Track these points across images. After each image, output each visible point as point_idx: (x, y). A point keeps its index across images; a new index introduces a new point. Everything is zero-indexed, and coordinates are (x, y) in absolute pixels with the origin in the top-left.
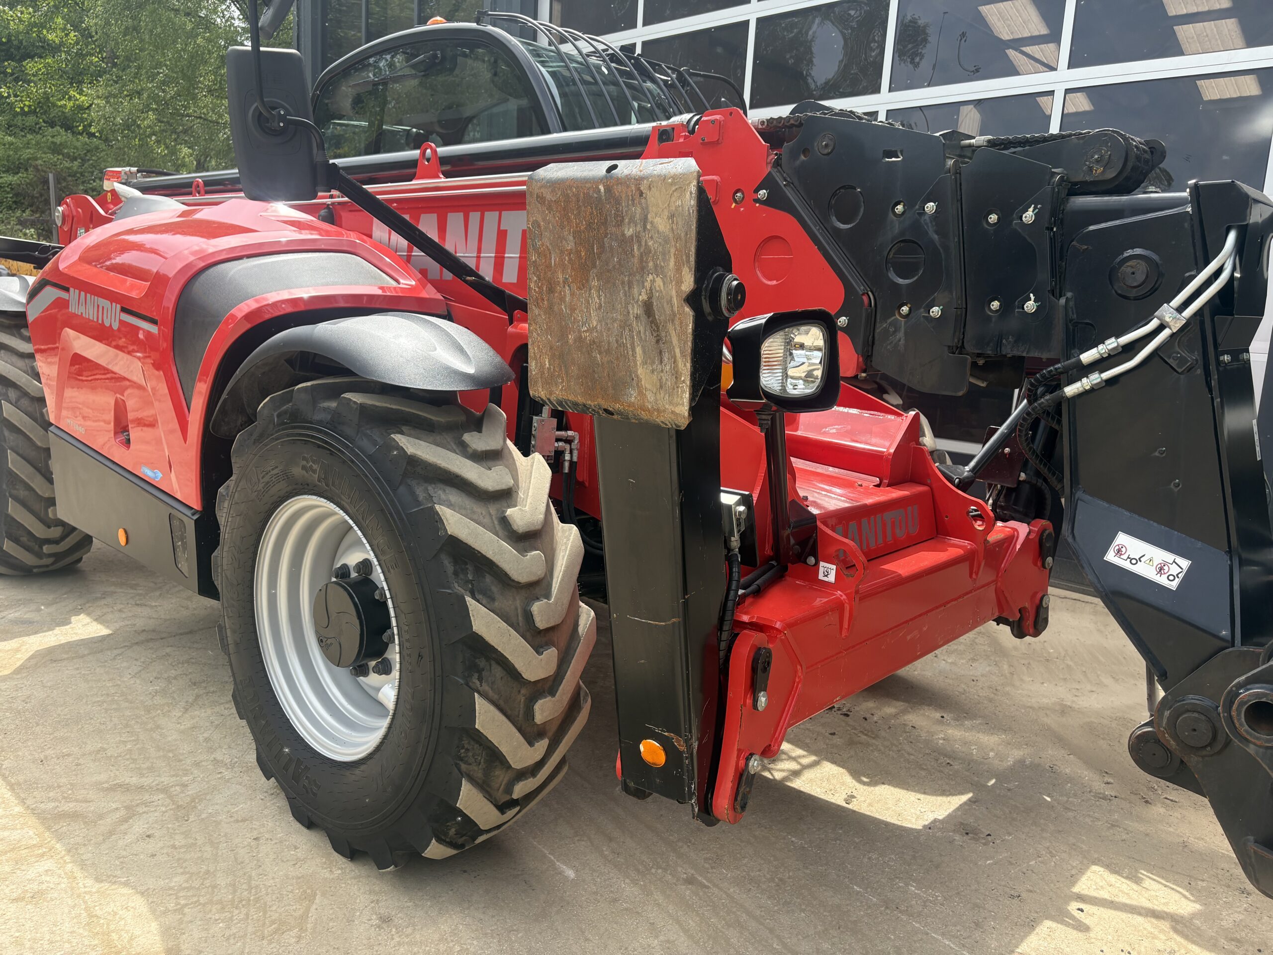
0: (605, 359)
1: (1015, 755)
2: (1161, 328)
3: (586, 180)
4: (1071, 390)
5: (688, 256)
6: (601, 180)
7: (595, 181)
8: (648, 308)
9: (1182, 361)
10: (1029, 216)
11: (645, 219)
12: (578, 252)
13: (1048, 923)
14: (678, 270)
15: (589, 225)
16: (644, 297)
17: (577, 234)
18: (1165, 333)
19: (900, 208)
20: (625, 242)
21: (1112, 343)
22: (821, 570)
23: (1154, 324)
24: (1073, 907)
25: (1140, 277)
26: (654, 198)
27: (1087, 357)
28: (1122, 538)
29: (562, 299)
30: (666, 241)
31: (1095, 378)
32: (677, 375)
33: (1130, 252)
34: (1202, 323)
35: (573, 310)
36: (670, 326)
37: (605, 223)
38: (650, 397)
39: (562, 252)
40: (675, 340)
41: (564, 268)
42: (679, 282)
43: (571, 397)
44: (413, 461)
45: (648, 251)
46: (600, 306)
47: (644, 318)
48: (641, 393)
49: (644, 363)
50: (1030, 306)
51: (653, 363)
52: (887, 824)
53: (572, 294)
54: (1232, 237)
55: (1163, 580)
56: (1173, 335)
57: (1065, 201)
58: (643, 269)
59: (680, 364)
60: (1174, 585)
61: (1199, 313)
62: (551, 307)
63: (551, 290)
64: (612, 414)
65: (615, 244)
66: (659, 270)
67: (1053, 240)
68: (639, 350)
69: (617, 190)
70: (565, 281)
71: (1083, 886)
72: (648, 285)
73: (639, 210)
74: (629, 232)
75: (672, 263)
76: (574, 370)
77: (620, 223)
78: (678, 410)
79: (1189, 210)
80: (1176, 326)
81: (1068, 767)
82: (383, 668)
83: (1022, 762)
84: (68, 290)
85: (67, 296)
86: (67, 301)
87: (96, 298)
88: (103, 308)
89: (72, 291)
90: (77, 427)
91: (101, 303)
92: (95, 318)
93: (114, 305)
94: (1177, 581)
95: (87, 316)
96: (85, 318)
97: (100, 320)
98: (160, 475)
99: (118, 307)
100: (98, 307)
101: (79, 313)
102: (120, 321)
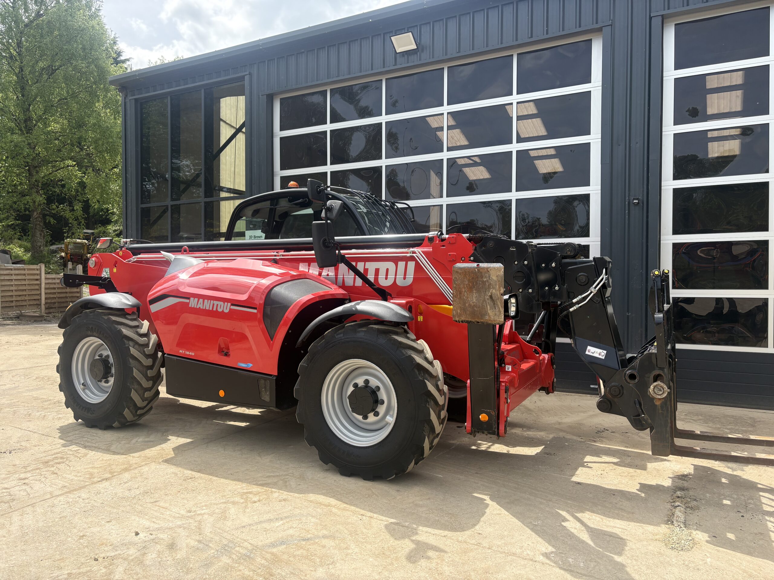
0: (478, 309)
1: (551, 436)
2: (591, 292)
3: (471, 268)
4: (571, 310)
5: (502, 285)
6: (476, 268)
7: (474, 268)
8: (491, 297)
9: (597, 300)
10: (553, 265)
11: (490, 277)
12: (469, 285)
13: (580, 468)
14: (499, 288)
15: (473, 278)
16: (490, 294)
17: (469, 280)
18: (592, 294)
19: (516, 263)
20: (484, 282)
21: (580, 297)
22: (506, 368)
23: (589, 292)
24: (586, 464)
25: (584, 280)
26: (492, 273)
27: (575, 301)
28: (589, 348)
29: (464, 295)
30: (496, 281)
31: (577, 306)
32: (500, 312)
33: (580, 274)
34: (600, 291)
35: (468, 298)
36: (498, 301)
37: (478, 278)
38: (492, 317)
39: (464, 284)
40: (499, 304)
41: (465, 288)
42: (500, 291)
43: (467, 319)
45: (490, 284)
46: (476, 297)
47: (490, 299)
48: (489, 316)
49: (490, 309)
50: (557, 288)
51: (493, 309)
53: (467, 294)
54: (604, 270)
55: (600, 357)
56: (594, 295)
57: (561, 261)
58: (489, 288)
59: (501, 309)
61: (600, 288)
62: (460, 297)
63: (460, 293)
64: (479, 322)
65: (480, 282)
66: (494, 288)
67: (560, 271)
68: (488, 307)
69: (481, 271)
70: (465, 291)
71: (585, 460)
72: (491, 291)
73: (488, 275)
74: (485, 280)
75: (498, 286)
76: (468, 312)
77: (482, 277)
78: (500, 320)
79: (593, 263)
80: (595, 292)
81: (569, 436)
82: (376, 414)
83: (554, 437)
84: (189, 298)
85: (187, 301)
86: (188, 303)
87: (212, 301)
88: (217, 305)
89: (192, 299)
90: (188, 353)
91: (216, 303)
92: (211, 309)
93: (226, 303)
94: (604, 357)
95: (204, 308)
96: (203, 309)
97: (215, 309)
98: (251, 365)
99: (229, 304)
100: (213, 304)
101: (198, 307)
102: (230, 309)
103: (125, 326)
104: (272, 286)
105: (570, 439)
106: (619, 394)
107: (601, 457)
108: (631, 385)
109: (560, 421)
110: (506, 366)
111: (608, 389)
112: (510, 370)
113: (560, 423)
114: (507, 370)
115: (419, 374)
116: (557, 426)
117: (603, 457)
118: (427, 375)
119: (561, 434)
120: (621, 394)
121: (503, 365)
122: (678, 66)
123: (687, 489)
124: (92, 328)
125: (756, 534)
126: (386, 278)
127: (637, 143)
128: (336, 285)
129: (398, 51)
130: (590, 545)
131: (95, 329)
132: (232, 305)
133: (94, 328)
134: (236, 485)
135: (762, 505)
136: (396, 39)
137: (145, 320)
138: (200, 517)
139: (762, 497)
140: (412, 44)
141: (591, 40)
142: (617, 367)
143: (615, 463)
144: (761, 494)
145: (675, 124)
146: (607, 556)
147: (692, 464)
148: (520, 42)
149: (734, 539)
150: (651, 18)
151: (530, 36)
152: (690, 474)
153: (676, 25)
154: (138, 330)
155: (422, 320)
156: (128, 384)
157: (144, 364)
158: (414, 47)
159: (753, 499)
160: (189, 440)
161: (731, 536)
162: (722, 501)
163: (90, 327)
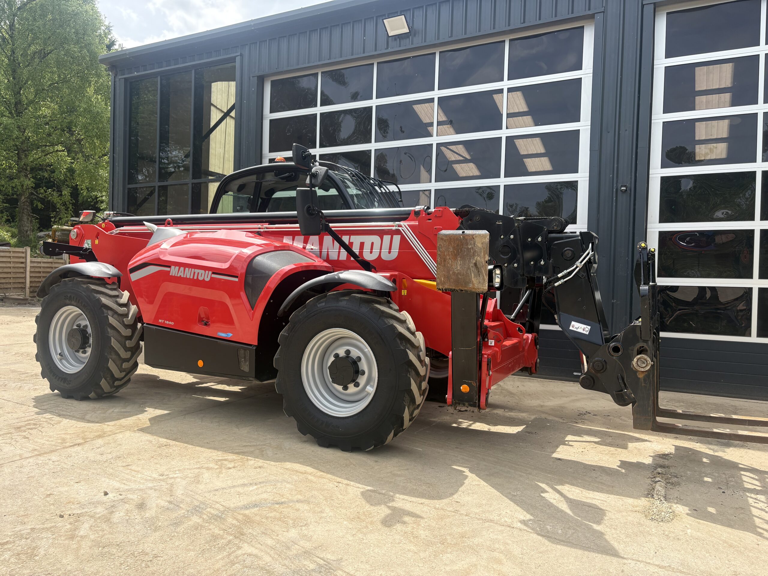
0: (462, 277)
1: (533, 417)
2: (577, 267)
3: (456, 235)
4: (556, 284)
5: (487, 252)
6: (461, 235)
7: (459, 235)
8: (475, 264)
9: (583, 275)
10: (540, 239)
11: (475, 244)
12: (454, 252)
13: (561, 446)
14: (484, 255)
15: (458, 245)
16: (474, 262)
17: (454, 248)
18: (578, 269)
19: (502, 237)
20: (468, 249)
21: (565, 272)
22: (489, 342)
23: (575, 266)
24: (567, 443)
25: (570, 255)
26: (477, 240)
27: (560, 275)
28: (573, 323)
29: (449, 263)
30: (481, 249)
31: (562, 281)
32: (484, 280)
33: (566, 249)
34: (586, 266)
35: (452, 265)
36: (482, 268)
37: (463, 245)
38: (476, 285)
39: (449, 252)
40: (483, 272)
41: (449, 255)
42: (485, 258)
43: (451, 287)
44: (383, 312)
45: (475, 251)
46: (461, 264)
47: (474, 267)
48: (473, 284)
49: (474, 277)
50: (542, 263)
51: (477, 277)
52: (505, 433)
53: (452, 262)
54: (590, 245)
55: (584, 332)
56: (580, 269)
57: (548, 235)
58: (474, 255)
59: (485, 277)
60: (587, 333)
61: (585, 263)
62: (445, 265)
63: (445, 261)
64: (462, 291)
65: (465, 250)
66: (478, 255)
67: (546, 245)
68: (473, 274)
69: (466, 237)
70: (449, 258)
71: (567, 439)
72: (475, 259)
73: (473, 242)
74: (470, 247)
75: (482, 254)
76: (452, 280)
77: (467, 244)
78: (484, 288)
79: (580, 238)
80: (580, 267)
81: (550, 418)
82: (357, 385)
83: (536, 418)
84: (170, 267)
85: (168, 269)
86: (169, 272)
87: (193, 270)
88: (198, 273)
89: (173, 267)
90: (167, 322)
91: (197, 271)
92: (192, 277)
93: (207, 272)
94: (588, 332)
95: (185, 276)
96: (183, 278)
97: (195, 278)
98: (231, 335)
99: (210, 272)
100: (194, 273)
101: (179, 276)
102: (211, 277)
103: (104, 296)
104: (254, 256)
105: (552, 420)
106: (602, 369)
107: (582, 437)
108: (614, 358)
109: (542, 404)
110: (489, 340)
111: (591, 364)
112: (493, 344)
113: (542, 406)
114: (489, 344)
115: (401, 343)
116: (539, 409)
117: (585, 437)
118: (408, 345)
119: (543, 416)
120: (604, 369)
121: (486, 340)
122: (668, 55)
123: (667, 467)
124: (70, 296)
125: (737, 508)
126: (371, 252)
127: (626, 130)
128: (320, 257)
129: (391, 34)
130: (568, 514)
131: (74, 297)
132: (213, 273)
133: (72, 297)
134: (211, 452)
135: (742, 483)
136: (388, 22)
137: (126, 291)
138: (173, 480)
139: (743, 476)
140: (404, 28)
141: (583, 27)
142: (601, 343)
143: (595, 442)
144: (742, 473)
145: (664, 112)
146: (585, 524)
147: (673, 445)
148: (512, 27)
149: (715, 513)
150: (643, 6)
151: (522, 21)
152: (671, 454)
153: (668, 14)
154: (118, 300)
155: (406, 294)
156: (106, 354)
157: (123, 334)
158: (406, 30)
159: (734, 478)
160: (166, 412)
161: (711, 510)
162: (703, 478)
163: (69, 296)
